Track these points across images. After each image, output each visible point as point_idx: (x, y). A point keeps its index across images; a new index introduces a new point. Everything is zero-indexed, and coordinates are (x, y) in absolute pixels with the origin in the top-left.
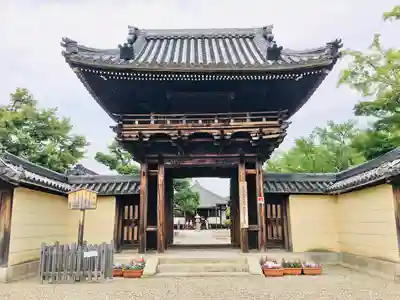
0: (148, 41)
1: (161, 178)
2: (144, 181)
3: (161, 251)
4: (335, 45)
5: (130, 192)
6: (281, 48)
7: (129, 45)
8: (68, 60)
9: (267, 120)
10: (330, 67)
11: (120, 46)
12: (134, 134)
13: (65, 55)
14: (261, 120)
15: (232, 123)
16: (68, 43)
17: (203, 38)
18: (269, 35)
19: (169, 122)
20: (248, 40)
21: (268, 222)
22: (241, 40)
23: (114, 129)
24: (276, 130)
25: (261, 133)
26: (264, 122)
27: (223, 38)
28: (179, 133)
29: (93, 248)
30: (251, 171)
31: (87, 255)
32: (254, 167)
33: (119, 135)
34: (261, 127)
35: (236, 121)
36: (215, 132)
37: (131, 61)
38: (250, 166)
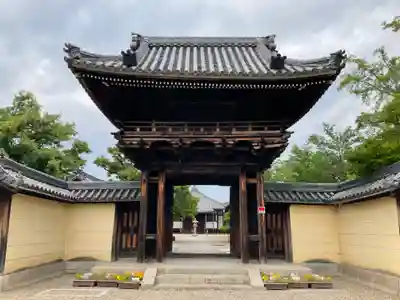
0: (151, 48)
1: (161, 186)
2: (144, 188)
3: (160, 261)
5: (129, 199)
6: (285, 57)
7: (132, 52)
8: (70, 65)
9: (269, 129)
10: (333, 78)
11: (123, 53)
12: (135, 141)
13: (67, 60)
14: (263, 129)
15: (234, 132)
17: (206, 46)
18: (271, 45)
19: (170, 130)
20: (250, 49)
21: (268, 231)
22: (243, 49)
23: (116, 135)
24: (278, 139)
25: (264, 143)
26: (266, 131)
27: (226, 46)
28: (181, 141)
30: (253, 181)
32: (255, 177)
33: (121, 142)
34: (263, 136)
35: (238, 129)
36: (217, 141)
37: (134, 68)
38: (251, 175)
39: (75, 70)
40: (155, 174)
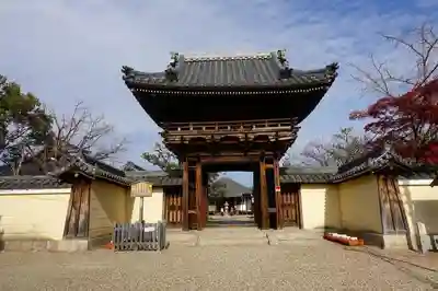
1: (199, 172)
2: (185, 175)
3: (200, 229)
4: (333, 67)
5: (174, 184)
6: (292, 70)
7: (172, 69)
8: (126, 83)
9: (282, 125)
10: (330, 84)
12: (178, 139)
13: (125, 79)
14: (277, 126)
15: (254, 128)
16: (127, 70)
18: (282, 57)
19: (204, 128)
23: (162, 135)
25: (277, 136)
26: (280, 127)
28: (212, 137)
29: (151, 225)
30: (271, 166)
31: (146, 230)
32: (272, 163)
33: (166, 140)
34: (277, 131)
36: (240, 136)
38: (270, 161)
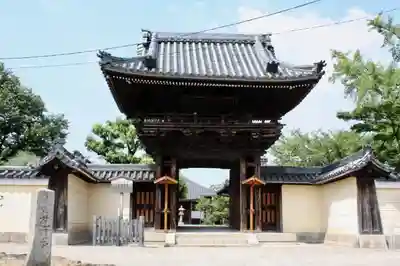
1: (174, 168)
2: (159, 170)
5: (143, 180)
8: (103, 69)
12: (153, 131)
13: (101, 64)
16: (103, 55)
17: (209, 42)
20: (249, 46)
21: (263, 207)
22: (243, 46)
24: (273, 130)
25: (260, 132)
27: (228, 42)
30: (250, 164)
32: (253, 161)
34: (261, 127)
35: (240, 121)
36: (222, 131)
37: (153, 70)
38: (250, 159)
39: (106, 72)
40: (169, 158)
